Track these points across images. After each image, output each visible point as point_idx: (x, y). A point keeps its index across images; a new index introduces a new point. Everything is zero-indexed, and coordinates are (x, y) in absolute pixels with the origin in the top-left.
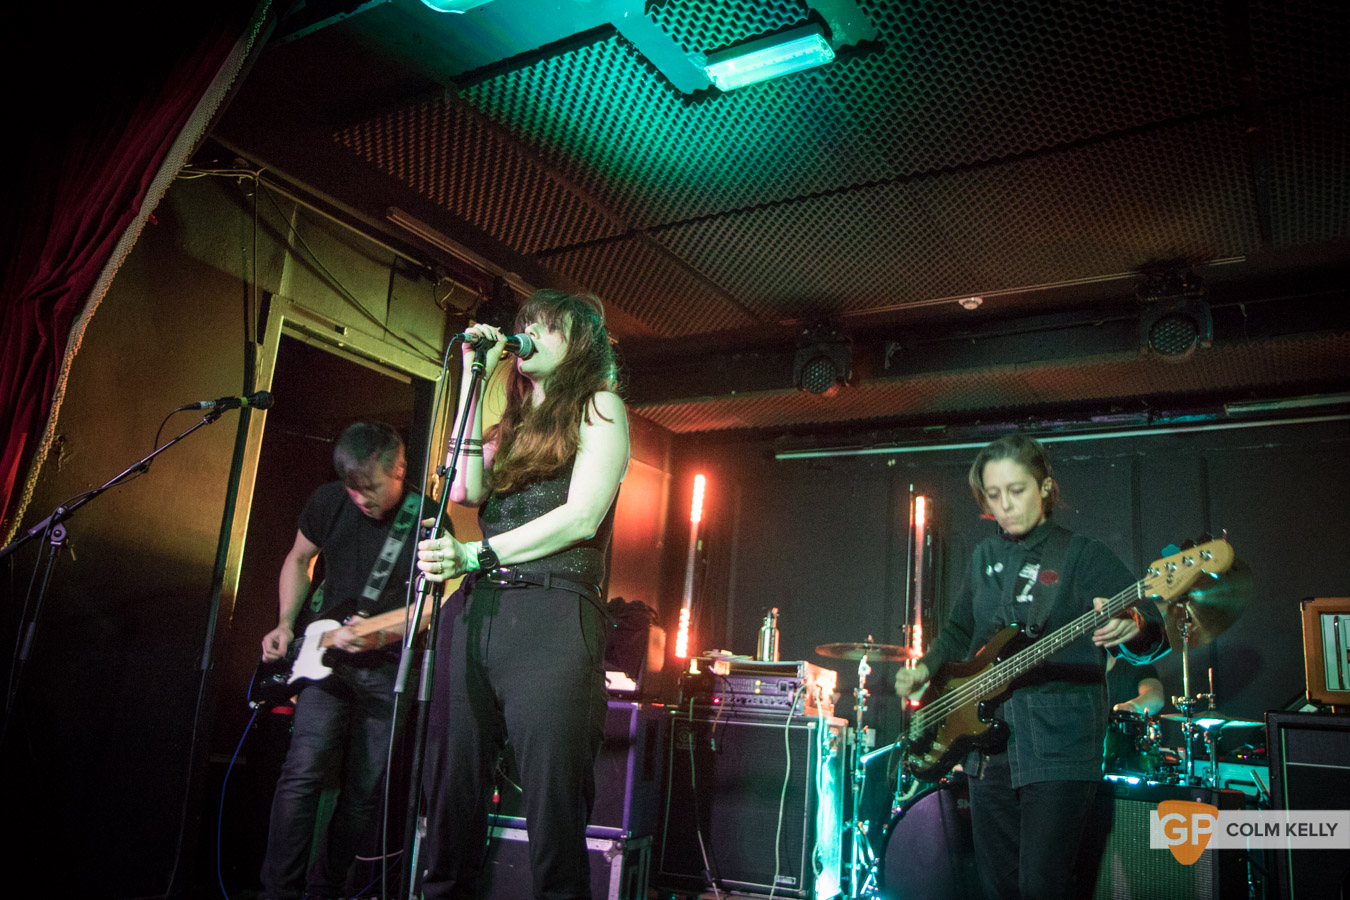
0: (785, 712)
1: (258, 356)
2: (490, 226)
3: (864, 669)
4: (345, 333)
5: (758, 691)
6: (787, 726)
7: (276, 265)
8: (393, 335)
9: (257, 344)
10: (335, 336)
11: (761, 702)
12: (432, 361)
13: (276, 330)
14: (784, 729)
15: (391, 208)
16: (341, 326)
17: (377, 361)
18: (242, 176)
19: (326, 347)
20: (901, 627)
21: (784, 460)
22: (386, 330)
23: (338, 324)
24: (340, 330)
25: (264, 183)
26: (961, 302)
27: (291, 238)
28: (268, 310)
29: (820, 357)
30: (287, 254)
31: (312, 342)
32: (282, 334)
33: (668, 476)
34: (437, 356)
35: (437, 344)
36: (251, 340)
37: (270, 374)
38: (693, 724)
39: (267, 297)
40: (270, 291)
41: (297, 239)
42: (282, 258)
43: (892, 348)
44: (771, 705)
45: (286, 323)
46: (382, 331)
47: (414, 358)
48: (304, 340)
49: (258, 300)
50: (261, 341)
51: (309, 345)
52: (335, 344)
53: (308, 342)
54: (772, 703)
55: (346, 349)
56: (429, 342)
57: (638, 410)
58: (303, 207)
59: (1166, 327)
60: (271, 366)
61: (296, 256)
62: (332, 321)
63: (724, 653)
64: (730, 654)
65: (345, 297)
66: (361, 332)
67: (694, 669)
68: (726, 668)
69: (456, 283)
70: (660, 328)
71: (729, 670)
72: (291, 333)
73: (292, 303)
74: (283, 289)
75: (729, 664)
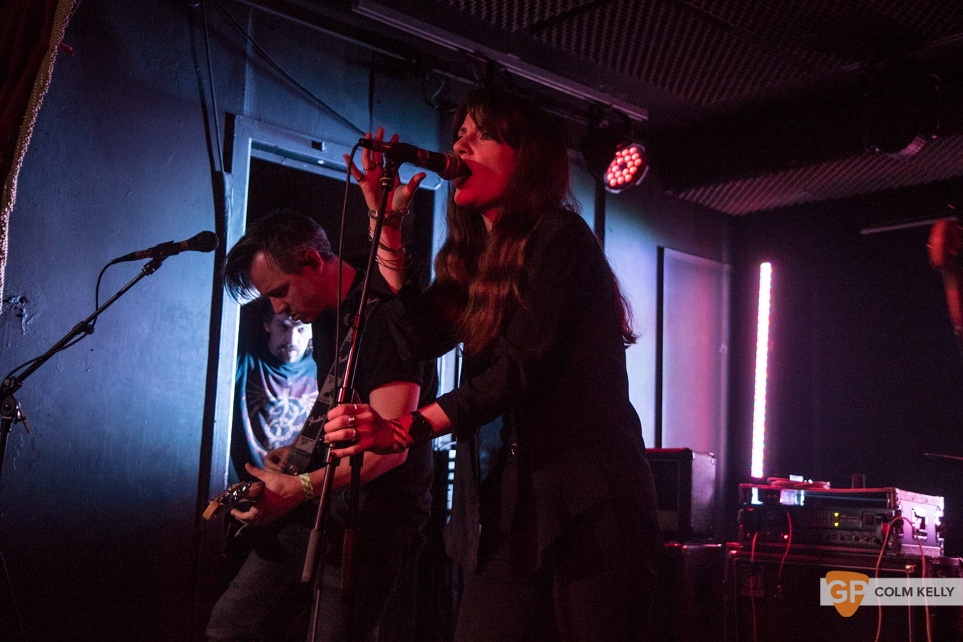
0: (873, 551)
1: (228, 187)
4: (324, 148)
5: (837, 525)
6: (877, 569)
7: (237, 86)
9: (225, 173)
10: (313, 154)
11: (842, 538)
13: (245, 154)
16: (318, 140)
19: (305, 167)
23: (315, 139)
24: (317, 146)
27: (250, 50)
28: (233, 134)
31: (288, 162)
32: (252, 159)
33: (726, 267)
36: (218, 169)
37: (243, 206)
39: (230, 120)
40: (233, 112)
41: (256, 49)
42: (243, 70)
44: (855, 543)
45: (255, 146)
48: (278, 162)
49: (221, 124)
50: (229, 170)
51: (285, 167)
52: (314, 162)
53: (284, 163)
54: (857, 539)
55: (327, 166)
57: (682, 195)
60: (244, 195)
61: (258, 69)
62: (306, 137)
63: (793, 478)
64: (800, 479)
65: (319, 108)
66: (342, 144)
67: (755, 500)
68: (799, 496)
69: (447, 74)
70: (694, 96)
71: (802, 499)
72: (262, 155)
73: (260, 120)
74: (247, 107)
75: (802, 492)
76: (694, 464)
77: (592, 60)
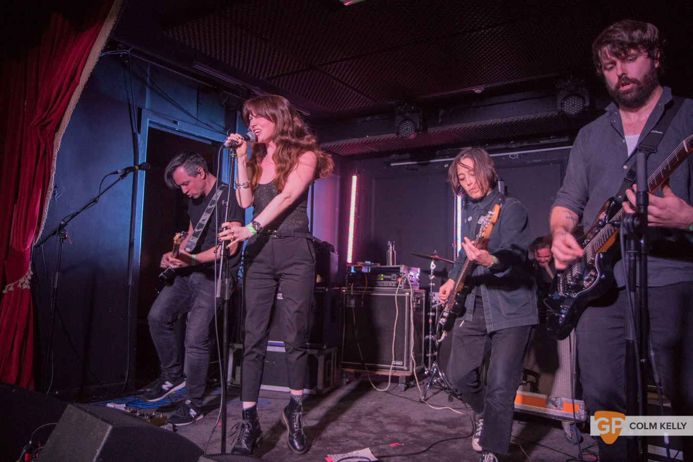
0: (394, 289)
1: (139, 140)
2: (243, 68)
3: (433, 266)
4: (178, 123)
5: (382, 279)
6: (396, 295)
7: (142, 94)
8: (201, 122)
9: (138, 134)
10: (174, 126)
11: (384, 284)
12: (221, 133)
13: (146, 125)
14: (395, 296)
15: (195, 62)
16: (176, 120)
17: (195, 136)
18: (122, 53)
19: (170, 131)
20: (451, 245)
21: (395, 166)
22: (197, 120)
24: (175, 122)
25: (132, 54)
26: (473, 90)
27: (148, 81)
28: (141, 117)
29: (407, 119)
30: (147, 89)
31: (163, 129)
32: (149, 127)
33: (339, 177)
34: (223, 130)
35: (223, 125)
36: (135, 131)
37: (145, 147)
38: (353, 295)
39: (140, 111)
40: (141, 107)
41: (151, 80)
42: (145, 90)
43: (442, 112)
45: (150, 122)
46: (196, 120)
47: (211, 132)
48: (159, 129)
49: (136, 112)
50: (139, 132)
52: (174, 130)
53: (161, 129)
54: (389, 284)
55: (180, 131)
56: (219, 123)
58: (152, 64)
59: (570, 101)
60: (145, 143)
61: (152, 89)
62: (171, 118)
63: (366, 262)
64: (369, 263)
65: (176, 106)
66: (186, 122)
67: (353, 271)
68: (368, 269)
69: (229, 93)
70: (330, 108)
71: (370, 270)
72: (153, 126)
73: (152, 111)
74: (147, 105)
75: (370, 268)
76: (331, 256)
77: (291, 91)
